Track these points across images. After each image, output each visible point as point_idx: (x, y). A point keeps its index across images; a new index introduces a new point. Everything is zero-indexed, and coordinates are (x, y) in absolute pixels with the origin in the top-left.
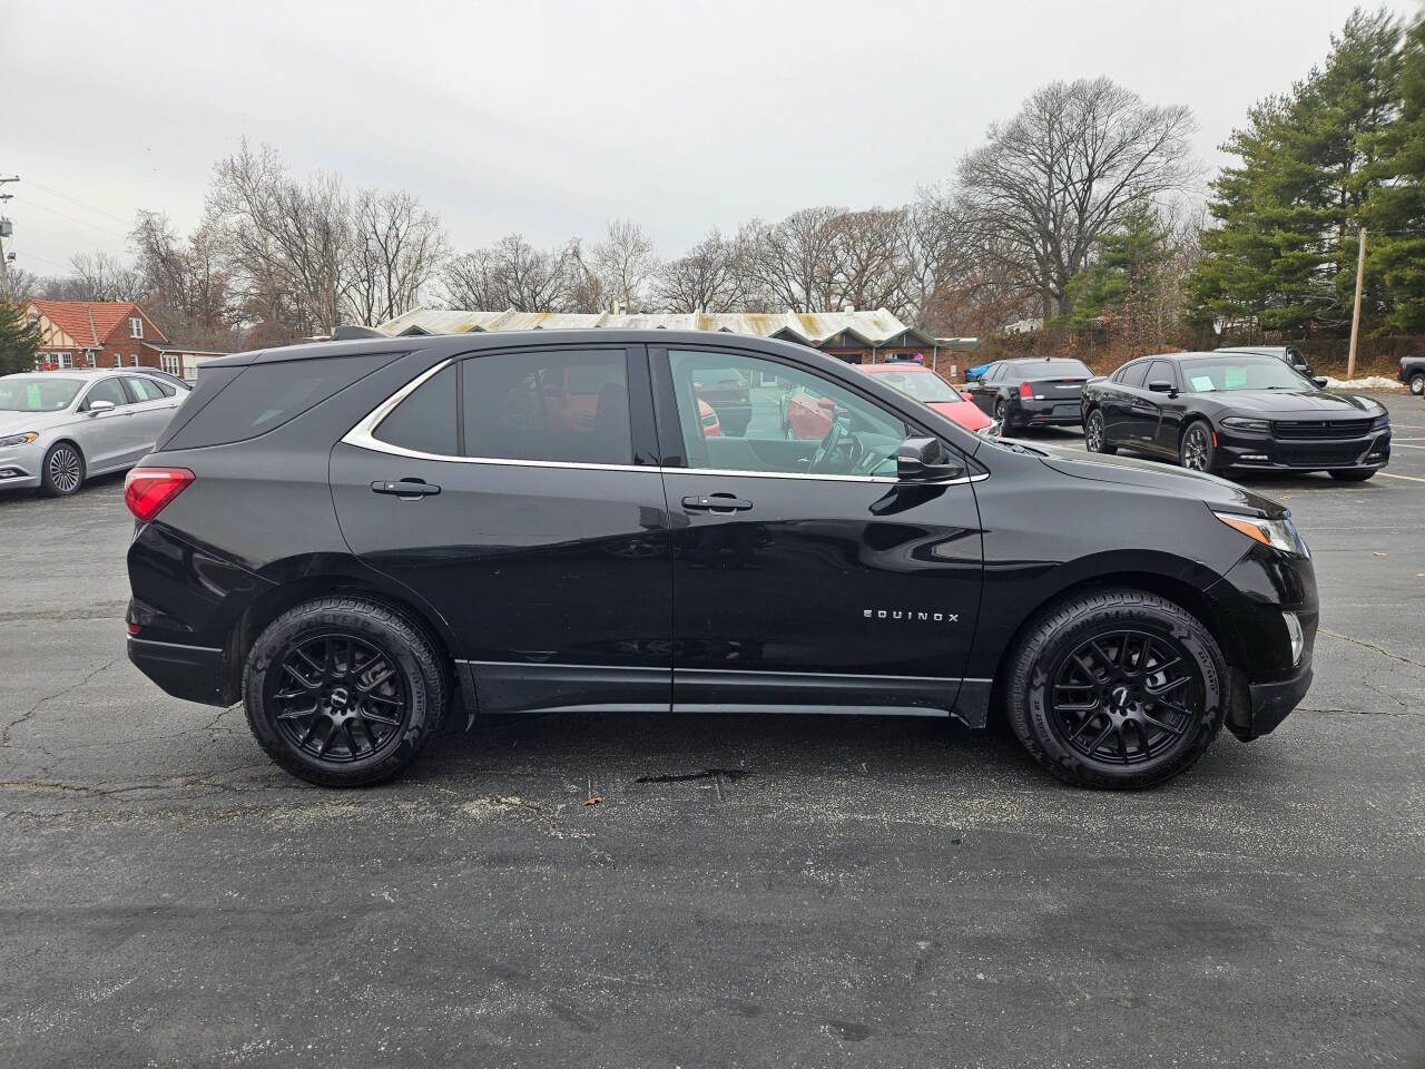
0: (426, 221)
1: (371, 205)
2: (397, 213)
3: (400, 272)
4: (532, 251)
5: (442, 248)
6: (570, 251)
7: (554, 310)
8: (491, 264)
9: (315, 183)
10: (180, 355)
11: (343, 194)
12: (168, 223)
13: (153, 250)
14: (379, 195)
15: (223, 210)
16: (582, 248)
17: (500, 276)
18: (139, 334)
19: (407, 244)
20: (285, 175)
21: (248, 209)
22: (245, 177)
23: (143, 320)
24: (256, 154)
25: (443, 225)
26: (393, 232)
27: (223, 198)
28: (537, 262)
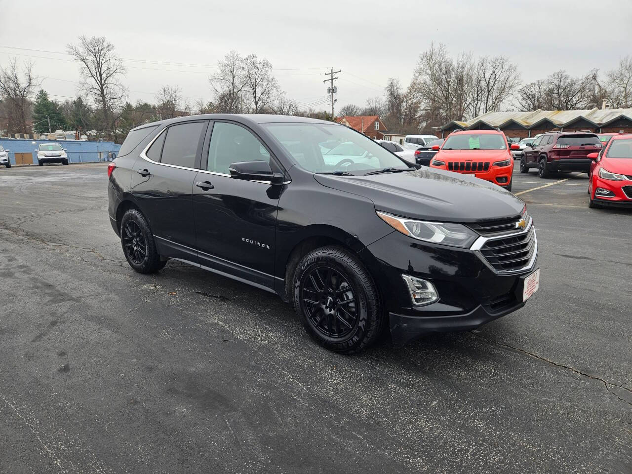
0: (512, 69)
1: (484, 65)
2: (497, 66)
3: (495, 95)
4: (570, 79)
5: (516, 81)
6: (591, 76)
7: (578, 109)
8: (543, 87)
9: (461, 57)
10: (391, 136)
11: (472, 61)
12: (399, 83)
13: (392, 94)
14: (489, 59)
15: (420, 74)
16: (599, 73)
17: (550, 93)
18: (377, 128)
19: (499, 81)
20: (447, 56)
21: (430, 73)
22: (431, 58)
23: (380, 123)
24: (436, 48)
25: (518, 70)
26: (494, 76)
27: (420, 69)
28: (572, 85)
